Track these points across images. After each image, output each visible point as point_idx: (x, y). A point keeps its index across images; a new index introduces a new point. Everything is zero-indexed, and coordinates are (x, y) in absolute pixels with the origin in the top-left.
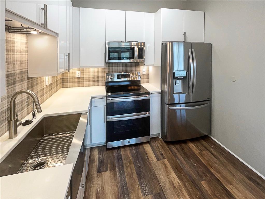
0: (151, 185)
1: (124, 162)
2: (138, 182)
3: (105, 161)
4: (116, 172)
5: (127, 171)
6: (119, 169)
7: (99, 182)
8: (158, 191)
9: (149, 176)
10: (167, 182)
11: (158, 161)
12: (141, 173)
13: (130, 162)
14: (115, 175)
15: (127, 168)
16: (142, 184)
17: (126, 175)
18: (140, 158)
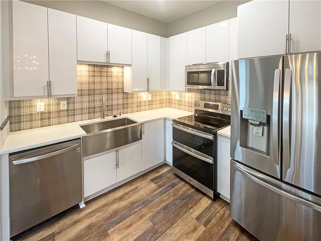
0: (161, 221)
1: (171, 190)
2: (158, 209)
3: (163, 178)
4: (158, 189)
5: (164, 197)
6: (162, 191)
7: (144, 185)
8: (159, 230)
9: (171, 217)
10: (174, 236)
11: (195, 219)
12: (169, 208)
13: (174, 195)
14: (155, 191)
15: (167, 196)
16: (158, 213)
17: (160, 197)
18: (185, 201)
